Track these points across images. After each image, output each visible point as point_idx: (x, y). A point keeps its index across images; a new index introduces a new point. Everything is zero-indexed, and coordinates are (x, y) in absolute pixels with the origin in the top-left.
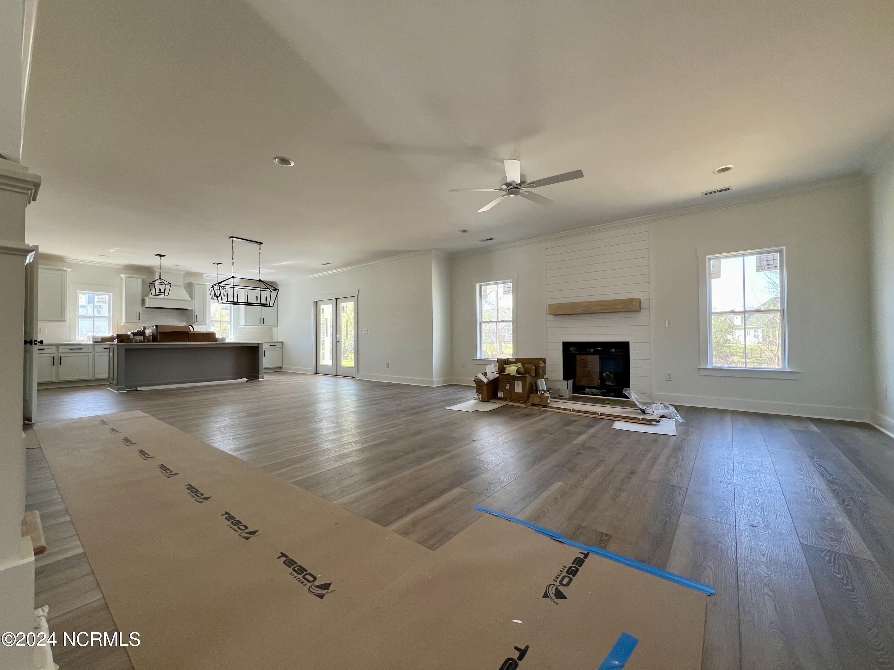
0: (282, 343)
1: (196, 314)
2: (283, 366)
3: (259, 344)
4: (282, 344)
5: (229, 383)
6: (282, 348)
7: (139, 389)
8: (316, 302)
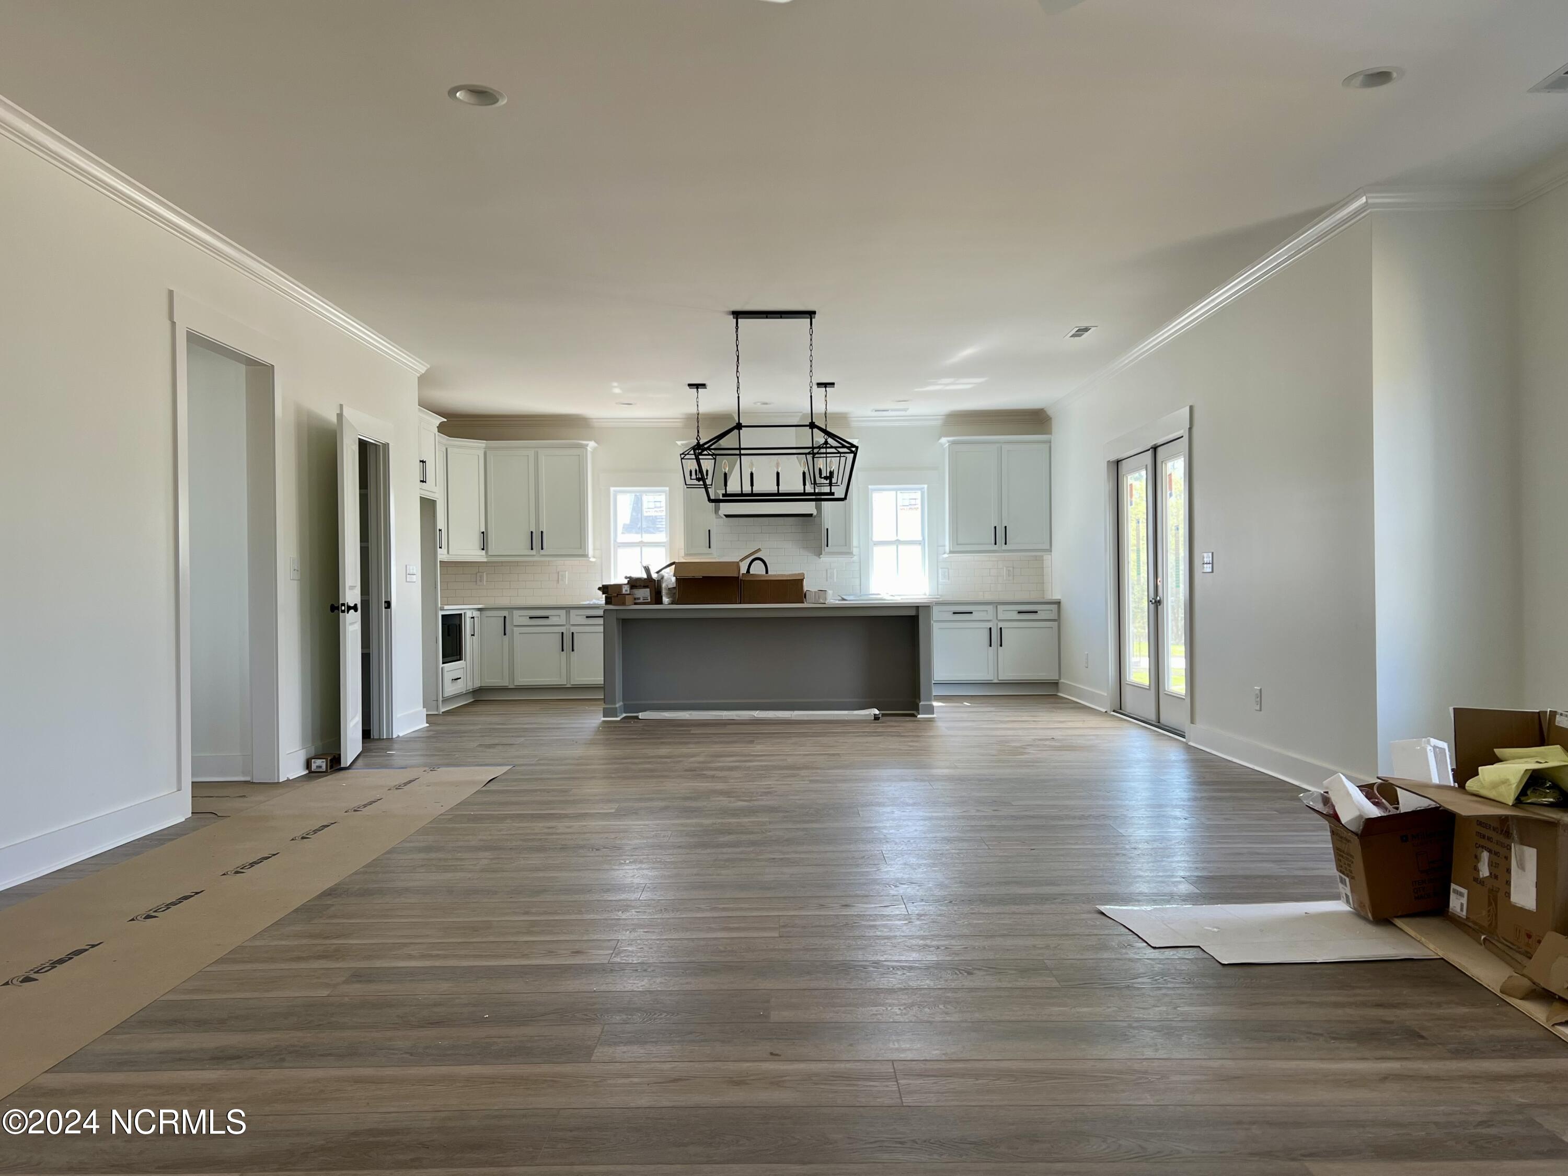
0: (1058, 603)
1: (826, 528)
2: (1062, 681)
3: (918, 607)
4: (1056, 606)
5: (806, 718)
6: (1058, 620)
7: (641, 715)
8: (1118, 462)
